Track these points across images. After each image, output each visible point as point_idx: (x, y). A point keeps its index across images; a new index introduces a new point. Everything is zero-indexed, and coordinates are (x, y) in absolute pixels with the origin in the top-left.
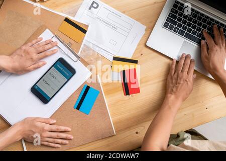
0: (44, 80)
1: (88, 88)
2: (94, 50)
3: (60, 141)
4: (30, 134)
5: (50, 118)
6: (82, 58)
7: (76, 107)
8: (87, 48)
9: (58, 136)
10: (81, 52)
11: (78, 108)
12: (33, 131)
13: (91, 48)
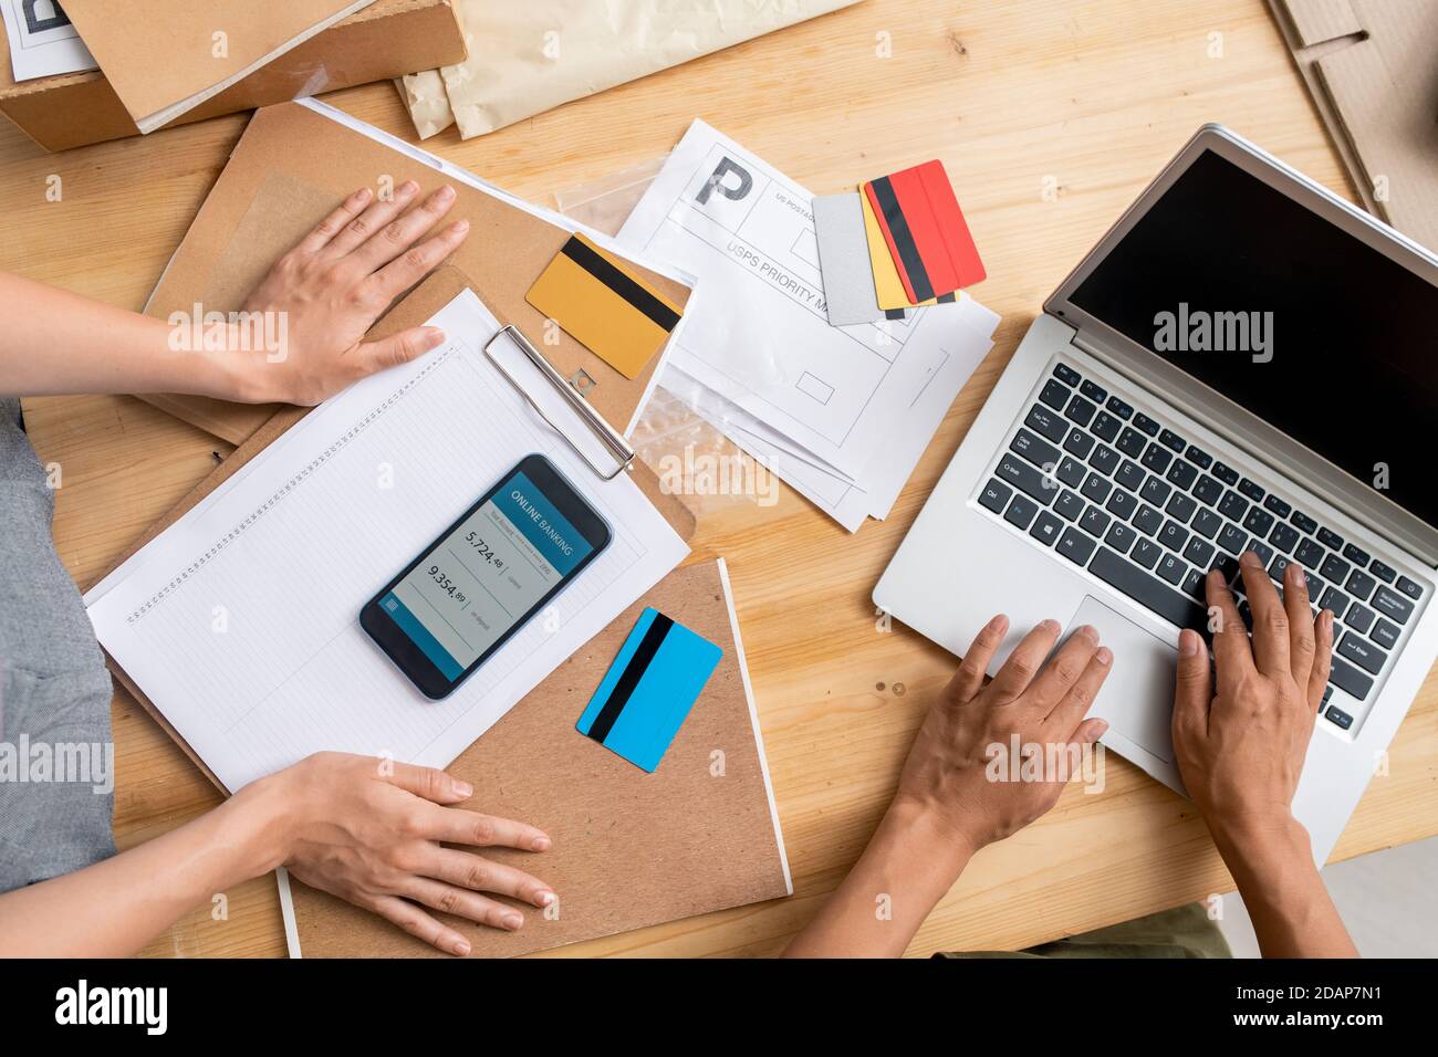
0: (434, 570)
1: (661, 626)
2: (706, 425)
3: (477, 905)
4: (327, 847)
5: (446, 770)
6: (639, 463)
7: (586, 727)
8: (673, 409)
9: (473, 876)
10: (640, 427)
11: (599, 731)
12: (344, 831)
13: (695, 409)
